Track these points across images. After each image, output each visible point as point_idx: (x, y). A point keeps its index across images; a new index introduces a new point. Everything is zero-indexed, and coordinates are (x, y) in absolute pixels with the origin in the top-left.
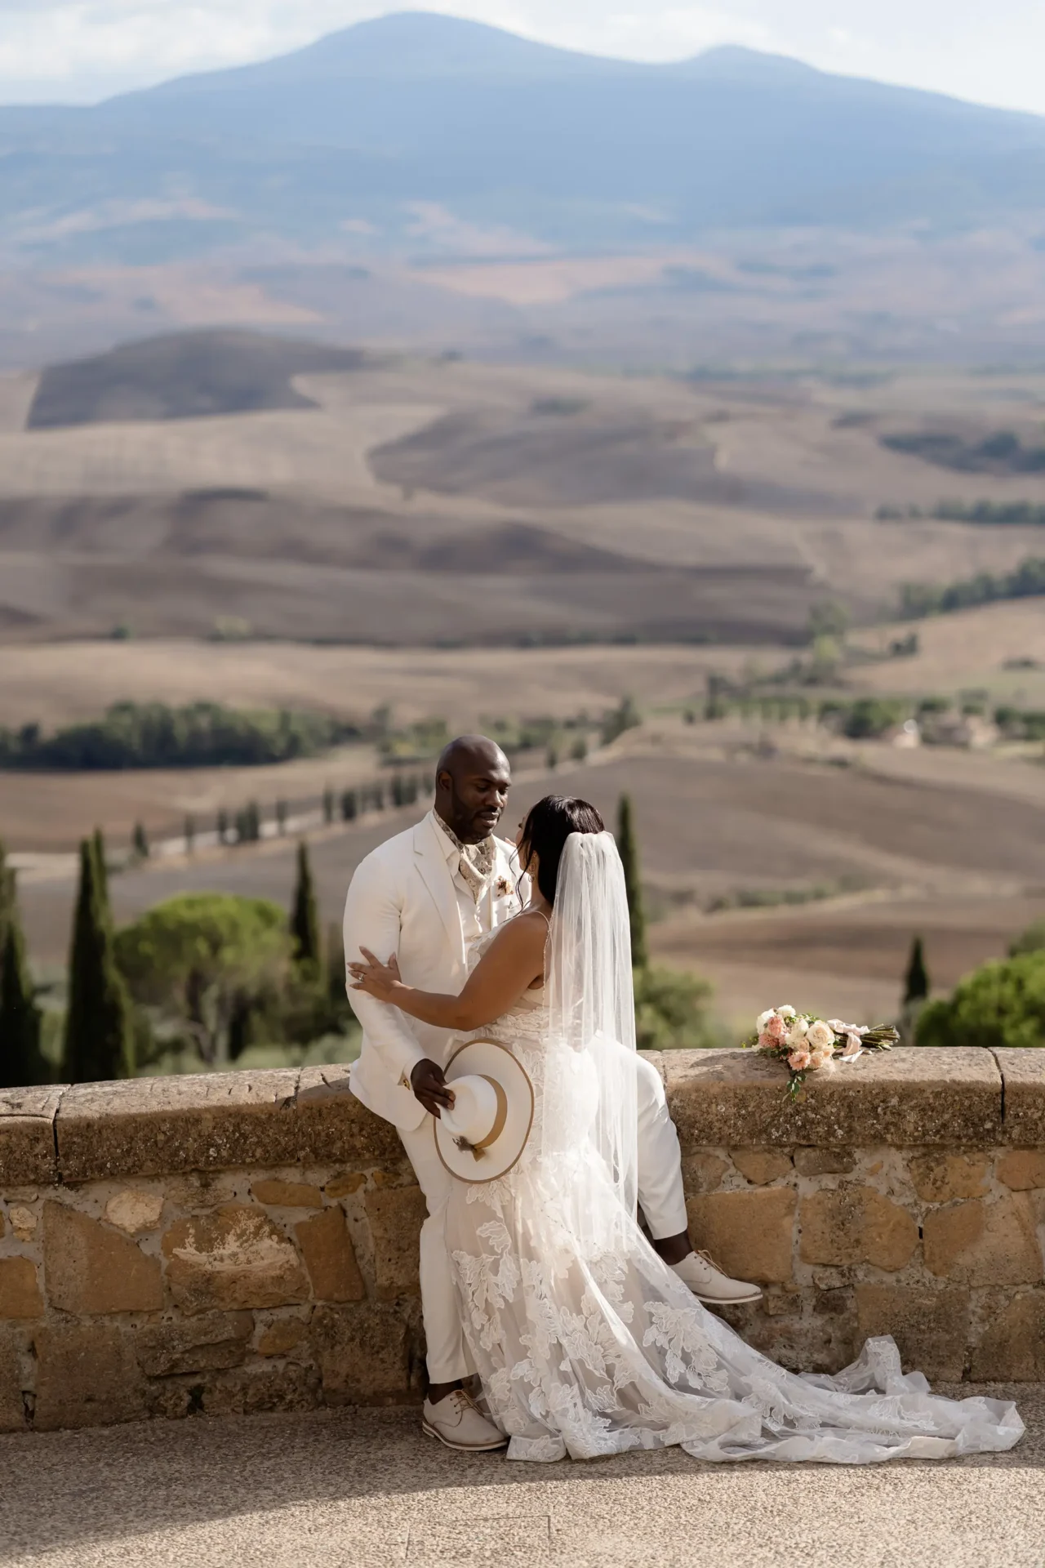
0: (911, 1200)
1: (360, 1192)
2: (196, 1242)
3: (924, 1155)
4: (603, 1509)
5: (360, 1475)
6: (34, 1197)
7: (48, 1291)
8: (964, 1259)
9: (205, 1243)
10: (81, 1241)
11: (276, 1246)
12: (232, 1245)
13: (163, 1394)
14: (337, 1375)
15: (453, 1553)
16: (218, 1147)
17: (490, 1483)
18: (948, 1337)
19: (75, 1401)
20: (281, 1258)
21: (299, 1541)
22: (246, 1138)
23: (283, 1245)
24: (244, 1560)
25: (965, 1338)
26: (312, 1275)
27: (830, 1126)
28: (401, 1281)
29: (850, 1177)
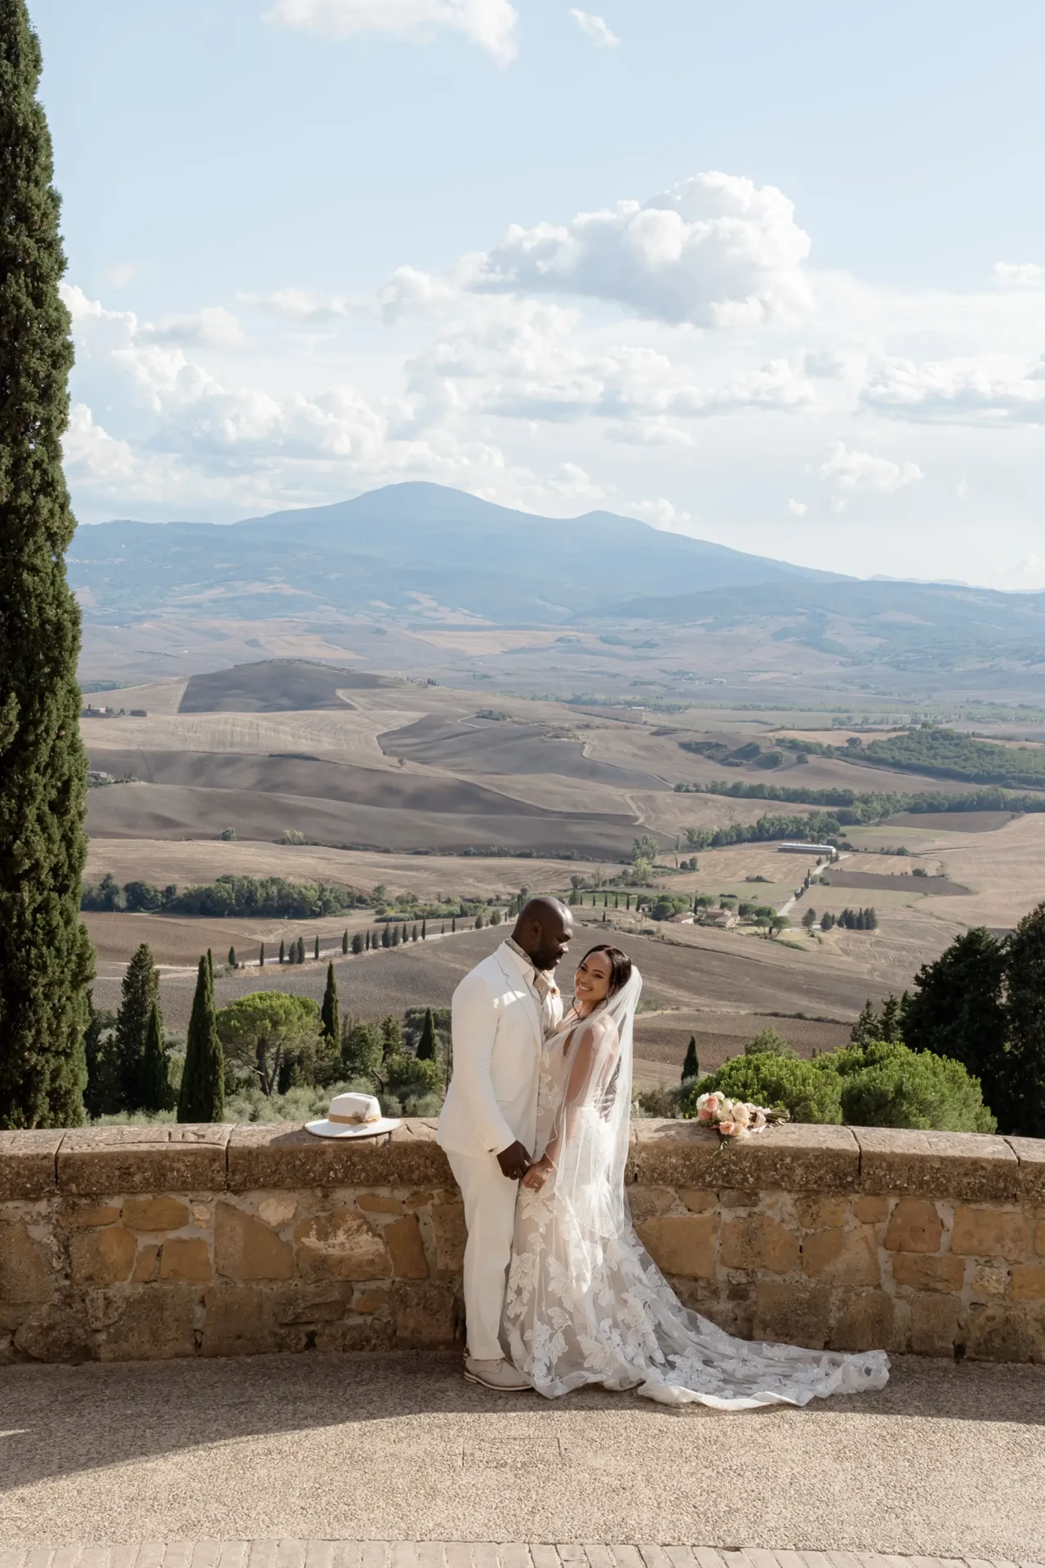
0: (795, 1227)
1: (429, 1206)
2: (317, 1234)
3: (806, 1197)
4: (594, 1434)
5: (425, 1401)
6: (210, 1199)
7: (216, 1262)
8: (828, 1268)
9: (323, 1235)
10: (240, 1230)
11: (370, 1239)
12: (341, 1237)
13: (288, 1336)
14: (406, 1328)
15: (495, 1464)
16: (336, 1172)
17: (515, 1411)
18: (816, 1320)
19: (230, 1338)
20: (373, 1248)
21: (388, 1449)
22: (355, 1165)
23: (376, 1239)
24: (351, 1463)
25: (827, 1321)
26: (394, 1260)
27: (745, 1175)
28: (453, 1267)
29: (756, 1209)
